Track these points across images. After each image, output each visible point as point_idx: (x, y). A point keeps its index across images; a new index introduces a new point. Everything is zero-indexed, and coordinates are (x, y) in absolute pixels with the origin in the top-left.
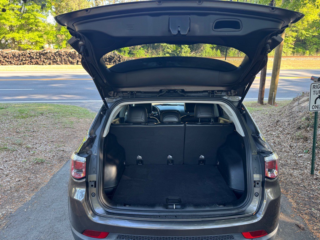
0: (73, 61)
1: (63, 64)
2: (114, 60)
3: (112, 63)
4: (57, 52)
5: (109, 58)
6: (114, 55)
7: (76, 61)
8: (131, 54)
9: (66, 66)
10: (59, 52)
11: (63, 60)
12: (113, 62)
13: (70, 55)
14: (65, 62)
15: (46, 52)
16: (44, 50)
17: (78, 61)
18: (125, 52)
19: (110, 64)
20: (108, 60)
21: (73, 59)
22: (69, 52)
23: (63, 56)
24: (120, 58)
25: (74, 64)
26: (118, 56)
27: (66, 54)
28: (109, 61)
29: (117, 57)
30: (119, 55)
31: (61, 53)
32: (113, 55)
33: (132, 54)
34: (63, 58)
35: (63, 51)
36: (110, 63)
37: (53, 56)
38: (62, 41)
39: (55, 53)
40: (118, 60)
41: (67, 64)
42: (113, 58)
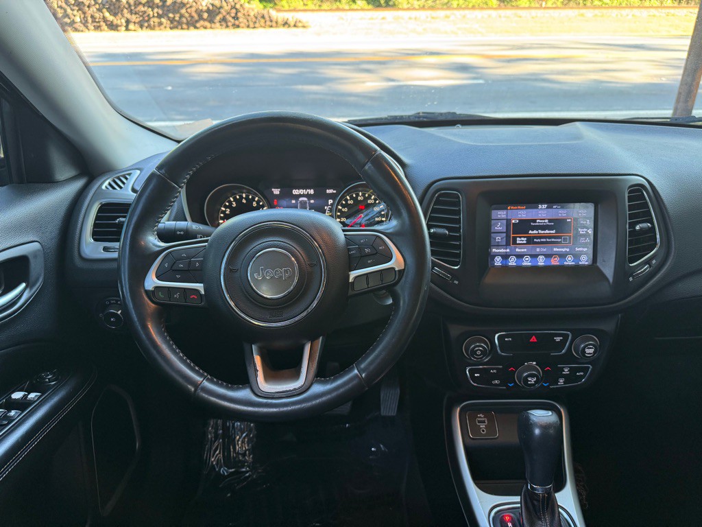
0: (115, 22)
1: (89, 30)
2: (221, 15)
3: (218, 24)
5: (208, 11)
7: (123, 21)
9: (97, 34)
11: (90, 20)
12: (220, 22)
13: (107, 5)
14: (95, 24)
17: (128, 22)
19: (211, 28)
20: (205, 15)
21: (115, 15)
23: (89, 7)
24: (236, 9)
25: (118, 31)
26: (233, 4)
28: (209, 19)
29: (230, 7)
32: (217, 3)
34: (89, 12)
36: (213, 25)
37: (61, 7)
40: (233, 15)
41: (101, 30)
42: (217, 11)
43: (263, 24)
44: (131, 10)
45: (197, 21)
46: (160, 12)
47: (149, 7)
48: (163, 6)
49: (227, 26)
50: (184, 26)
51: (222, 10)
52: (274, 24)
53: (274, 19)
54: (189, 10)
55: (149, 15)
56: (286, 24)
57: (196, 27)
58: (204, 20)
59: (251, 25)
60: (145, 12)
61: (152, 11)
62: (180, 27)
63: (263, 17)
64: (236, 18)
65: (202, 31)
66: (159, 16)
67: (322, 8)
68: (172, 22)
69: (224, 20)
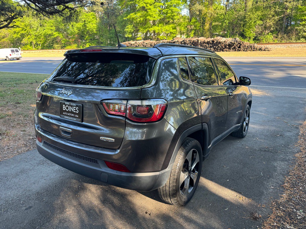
2: (234, 46)
4: (183, 41)
5: (229, 45)
6: (235, 42)
8: (256, 40)
10: (184, 41)
12: (233, 49)
13: (194, 43)
15: (174, 41)
16: (173, 40)
18: (250, 38)
19: (229, 51)
22: (193, 40)
24: (240, 44)
26: (239, 42)
27: (190, 42)
28: (229, 48)
29: (237, 43)
30: (240, 41)
31: (186, 42)
32: (233, 42)
33: (258, 40)
35: (188, 40)
36: (230, 50)
38: (191, 31)
39: (181, 42)
40: (238, 46)
42: (232, 45)
43: (250, 50)
44: (201, 45)
45: (224, 49)
46: (211, 45)
47: (208, 44)
48: (213, 43)
49: (235, 50)
50: (219, 50)
51: (234, 45)
52: (255, 50)
53: (256, 48)
54: (222, 45)
55: (207, 47)
56: (260, 49)
57: (223, 51)
58: (227, 48)
59: (245, 50)
60: (206, 45)
61: (208, 45)
62: (217, 51)
63: (251, 47)
64: (239, 47)
65: (225, 52)
66: (211, 47)
68: (214, 49)
69: (235, 48)
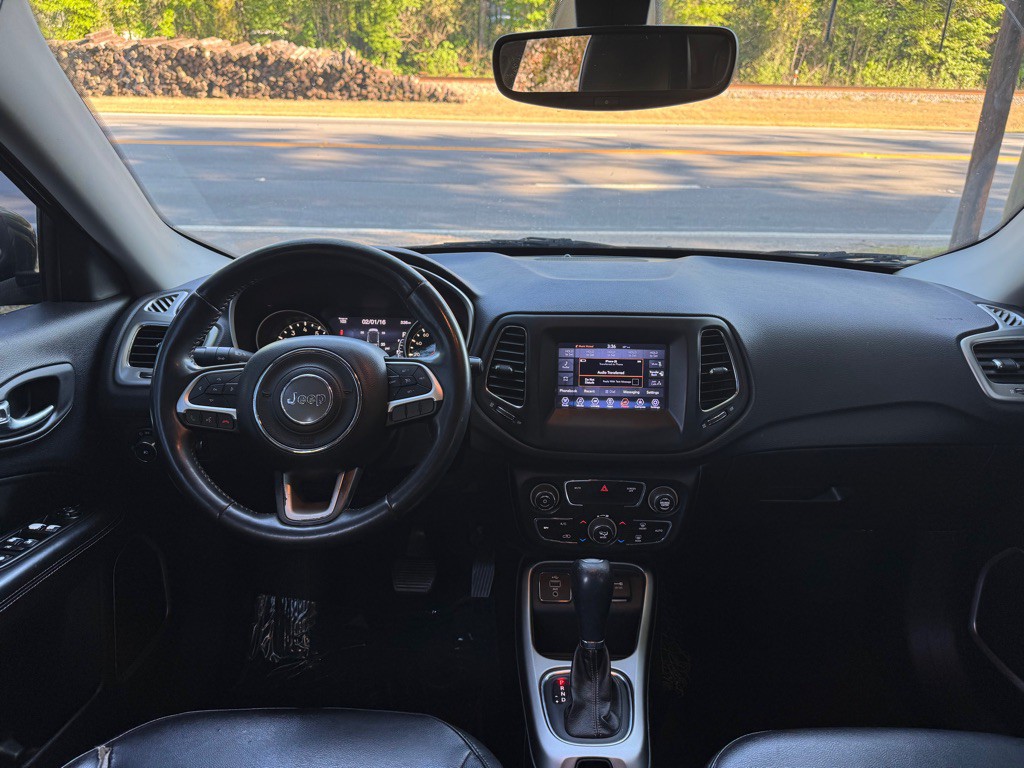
0: (194, 84)
1: (155, 94)
2: (342, 82)
3: (337, 94)
4: (135, 47)
5: (325, 75)
6: (344, 63)
7: (205, 84)
8: (407, 64)
9: (169, 101)
10: (141, 49)
11: (157, 80)
12: (340, 90)
13: (183, 61)
14: (165, 86)
15: (91, 46)
16: (87, 41)
17: (211, 85)
18: (386, 54)
19: (327, 98)
20: (321, 81)
21: (194, 75)
22: (178, 48)
23: (157, 63)
24: (364, 74)
25: (196, 97)
26: (360, 66)
27: (166, 55)
28: (325, 86)
29: (355, 70)
30: (361, 62)
31: (147, 53)
32: (338, 64)
33: (413, 64)
34: (157, 70)
35: (155, 46)
36: (331, 95)
37: (117, 62)
38: (159, 12)
39: (126, 53)
40: (359, 81)
41: (173, 96)
42: (338, 75)
43: (401, 96)
44: (217, 69)
45: (307, 89)
46: (258, 74)
47: (242, 66)
48: (262, 66)
49: (350, 97)
50: (290, 94)
51: (344, 75)
52: (416, 97)
53: (417, 89)
54: (298, 73)
55: (241, 78)
56: (432, 97)
57: (306, 97)
58: (318, 87)
59: (384, 96)
60: (236, 73)
61: (246, 72)
62: (284, 96)
63: (401, 86)
64: (363, 86)
65: (314, 103)
66: (256, 80)
67: (485, 76)
68: (272, 89)
69: (346, 87)
